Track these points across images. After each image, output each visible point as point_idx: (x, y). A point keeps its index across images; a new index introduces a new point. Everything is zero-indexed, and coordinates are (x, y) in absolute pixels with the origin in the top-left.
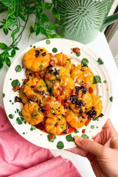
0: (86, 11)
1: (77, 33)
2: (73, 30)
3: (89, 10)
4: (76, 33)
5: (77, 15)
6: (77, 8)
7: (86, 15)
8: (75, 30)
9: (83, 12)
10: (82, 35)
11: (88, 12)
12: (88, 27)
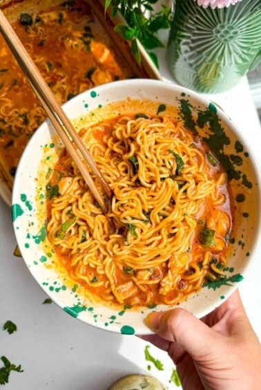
0: (232, 31)
1: (211, 71)
2: (204, 65)
3: (238, 30)
4: (209, 71)
5: (214, 39)
6: (215, 26)
7: (231, 38)
8: (207, 66)
9: (227, 32)
10: (219, 75)
11: (236, 33)
12: (231, 60)
